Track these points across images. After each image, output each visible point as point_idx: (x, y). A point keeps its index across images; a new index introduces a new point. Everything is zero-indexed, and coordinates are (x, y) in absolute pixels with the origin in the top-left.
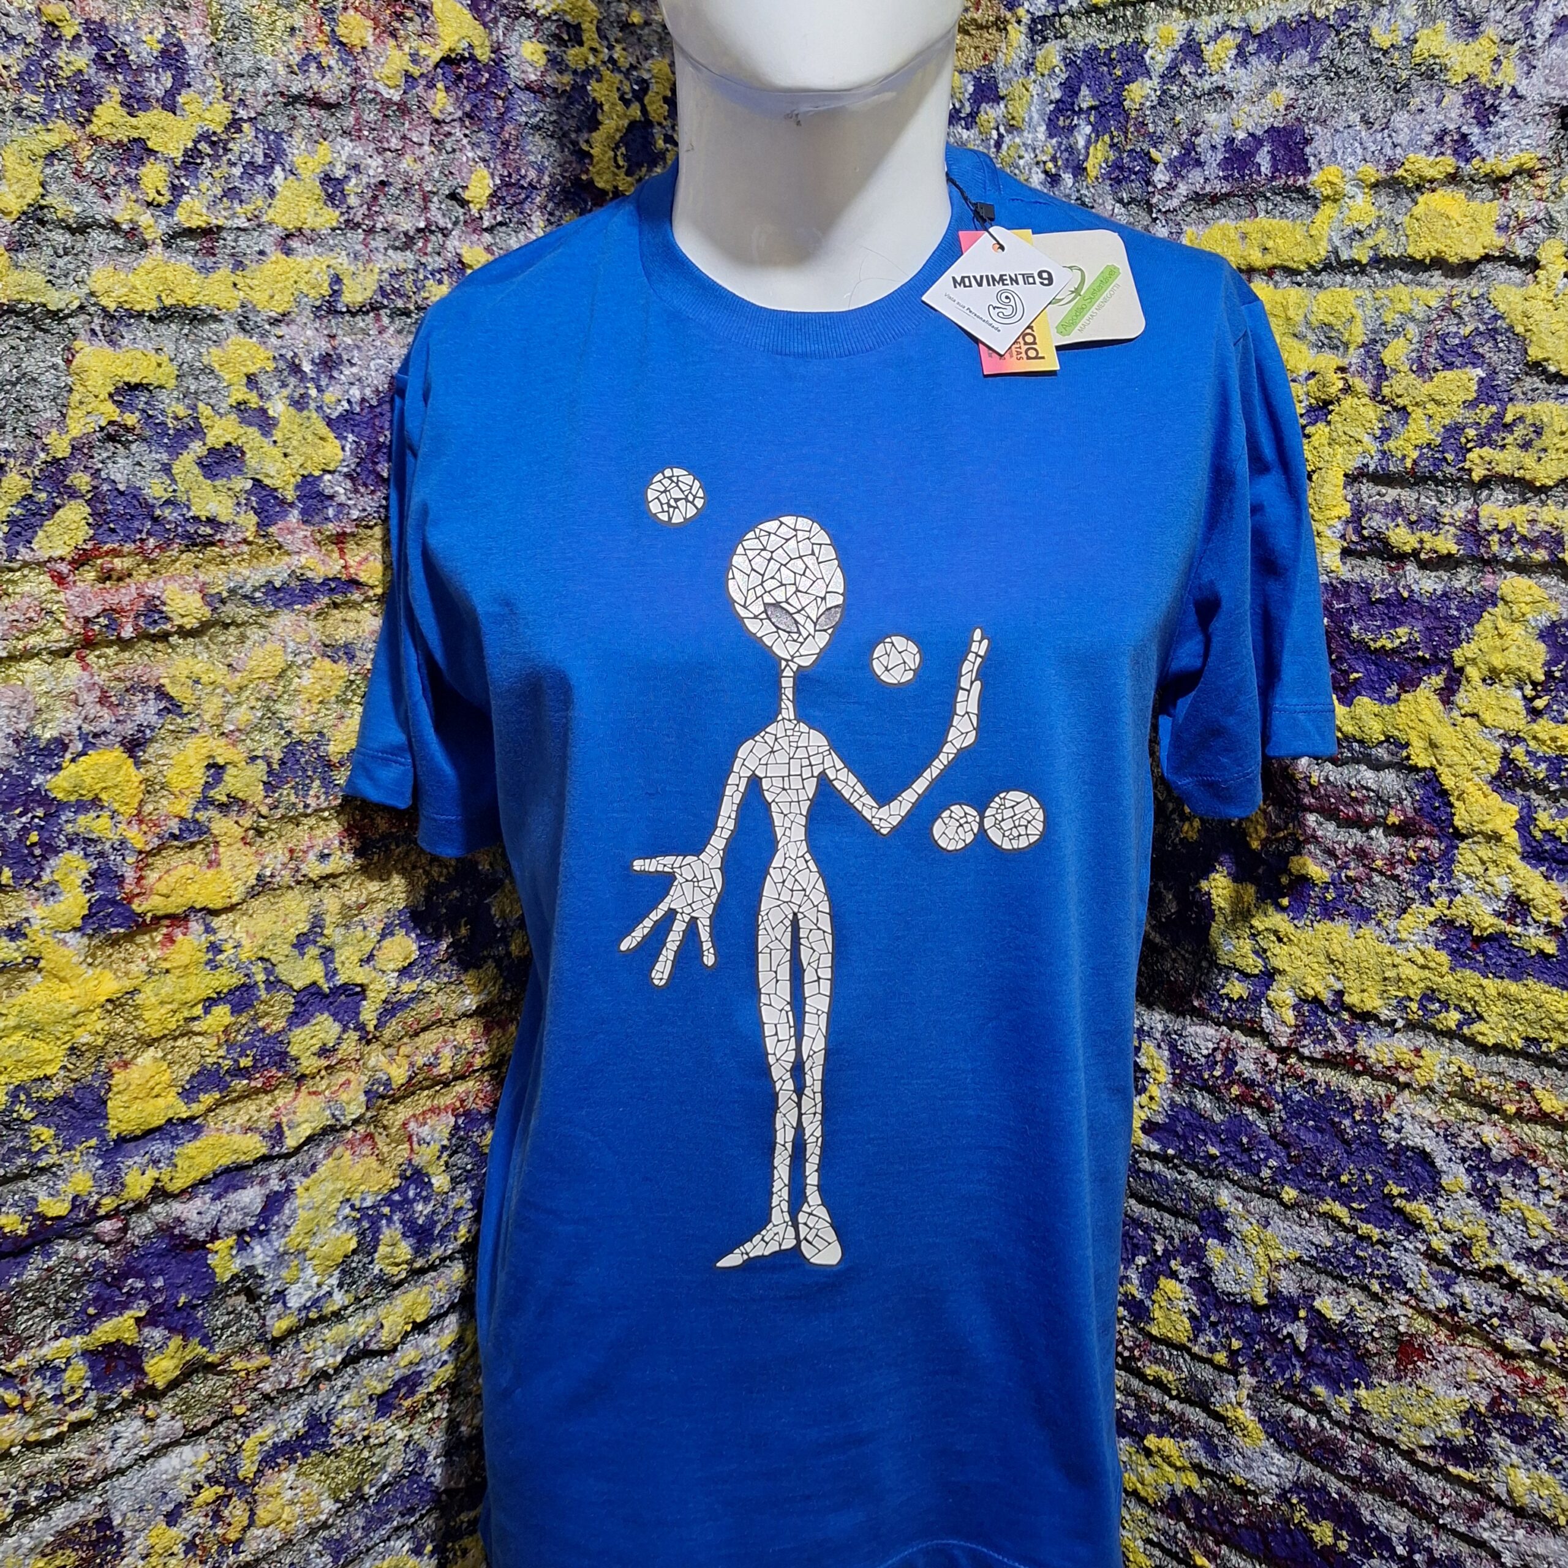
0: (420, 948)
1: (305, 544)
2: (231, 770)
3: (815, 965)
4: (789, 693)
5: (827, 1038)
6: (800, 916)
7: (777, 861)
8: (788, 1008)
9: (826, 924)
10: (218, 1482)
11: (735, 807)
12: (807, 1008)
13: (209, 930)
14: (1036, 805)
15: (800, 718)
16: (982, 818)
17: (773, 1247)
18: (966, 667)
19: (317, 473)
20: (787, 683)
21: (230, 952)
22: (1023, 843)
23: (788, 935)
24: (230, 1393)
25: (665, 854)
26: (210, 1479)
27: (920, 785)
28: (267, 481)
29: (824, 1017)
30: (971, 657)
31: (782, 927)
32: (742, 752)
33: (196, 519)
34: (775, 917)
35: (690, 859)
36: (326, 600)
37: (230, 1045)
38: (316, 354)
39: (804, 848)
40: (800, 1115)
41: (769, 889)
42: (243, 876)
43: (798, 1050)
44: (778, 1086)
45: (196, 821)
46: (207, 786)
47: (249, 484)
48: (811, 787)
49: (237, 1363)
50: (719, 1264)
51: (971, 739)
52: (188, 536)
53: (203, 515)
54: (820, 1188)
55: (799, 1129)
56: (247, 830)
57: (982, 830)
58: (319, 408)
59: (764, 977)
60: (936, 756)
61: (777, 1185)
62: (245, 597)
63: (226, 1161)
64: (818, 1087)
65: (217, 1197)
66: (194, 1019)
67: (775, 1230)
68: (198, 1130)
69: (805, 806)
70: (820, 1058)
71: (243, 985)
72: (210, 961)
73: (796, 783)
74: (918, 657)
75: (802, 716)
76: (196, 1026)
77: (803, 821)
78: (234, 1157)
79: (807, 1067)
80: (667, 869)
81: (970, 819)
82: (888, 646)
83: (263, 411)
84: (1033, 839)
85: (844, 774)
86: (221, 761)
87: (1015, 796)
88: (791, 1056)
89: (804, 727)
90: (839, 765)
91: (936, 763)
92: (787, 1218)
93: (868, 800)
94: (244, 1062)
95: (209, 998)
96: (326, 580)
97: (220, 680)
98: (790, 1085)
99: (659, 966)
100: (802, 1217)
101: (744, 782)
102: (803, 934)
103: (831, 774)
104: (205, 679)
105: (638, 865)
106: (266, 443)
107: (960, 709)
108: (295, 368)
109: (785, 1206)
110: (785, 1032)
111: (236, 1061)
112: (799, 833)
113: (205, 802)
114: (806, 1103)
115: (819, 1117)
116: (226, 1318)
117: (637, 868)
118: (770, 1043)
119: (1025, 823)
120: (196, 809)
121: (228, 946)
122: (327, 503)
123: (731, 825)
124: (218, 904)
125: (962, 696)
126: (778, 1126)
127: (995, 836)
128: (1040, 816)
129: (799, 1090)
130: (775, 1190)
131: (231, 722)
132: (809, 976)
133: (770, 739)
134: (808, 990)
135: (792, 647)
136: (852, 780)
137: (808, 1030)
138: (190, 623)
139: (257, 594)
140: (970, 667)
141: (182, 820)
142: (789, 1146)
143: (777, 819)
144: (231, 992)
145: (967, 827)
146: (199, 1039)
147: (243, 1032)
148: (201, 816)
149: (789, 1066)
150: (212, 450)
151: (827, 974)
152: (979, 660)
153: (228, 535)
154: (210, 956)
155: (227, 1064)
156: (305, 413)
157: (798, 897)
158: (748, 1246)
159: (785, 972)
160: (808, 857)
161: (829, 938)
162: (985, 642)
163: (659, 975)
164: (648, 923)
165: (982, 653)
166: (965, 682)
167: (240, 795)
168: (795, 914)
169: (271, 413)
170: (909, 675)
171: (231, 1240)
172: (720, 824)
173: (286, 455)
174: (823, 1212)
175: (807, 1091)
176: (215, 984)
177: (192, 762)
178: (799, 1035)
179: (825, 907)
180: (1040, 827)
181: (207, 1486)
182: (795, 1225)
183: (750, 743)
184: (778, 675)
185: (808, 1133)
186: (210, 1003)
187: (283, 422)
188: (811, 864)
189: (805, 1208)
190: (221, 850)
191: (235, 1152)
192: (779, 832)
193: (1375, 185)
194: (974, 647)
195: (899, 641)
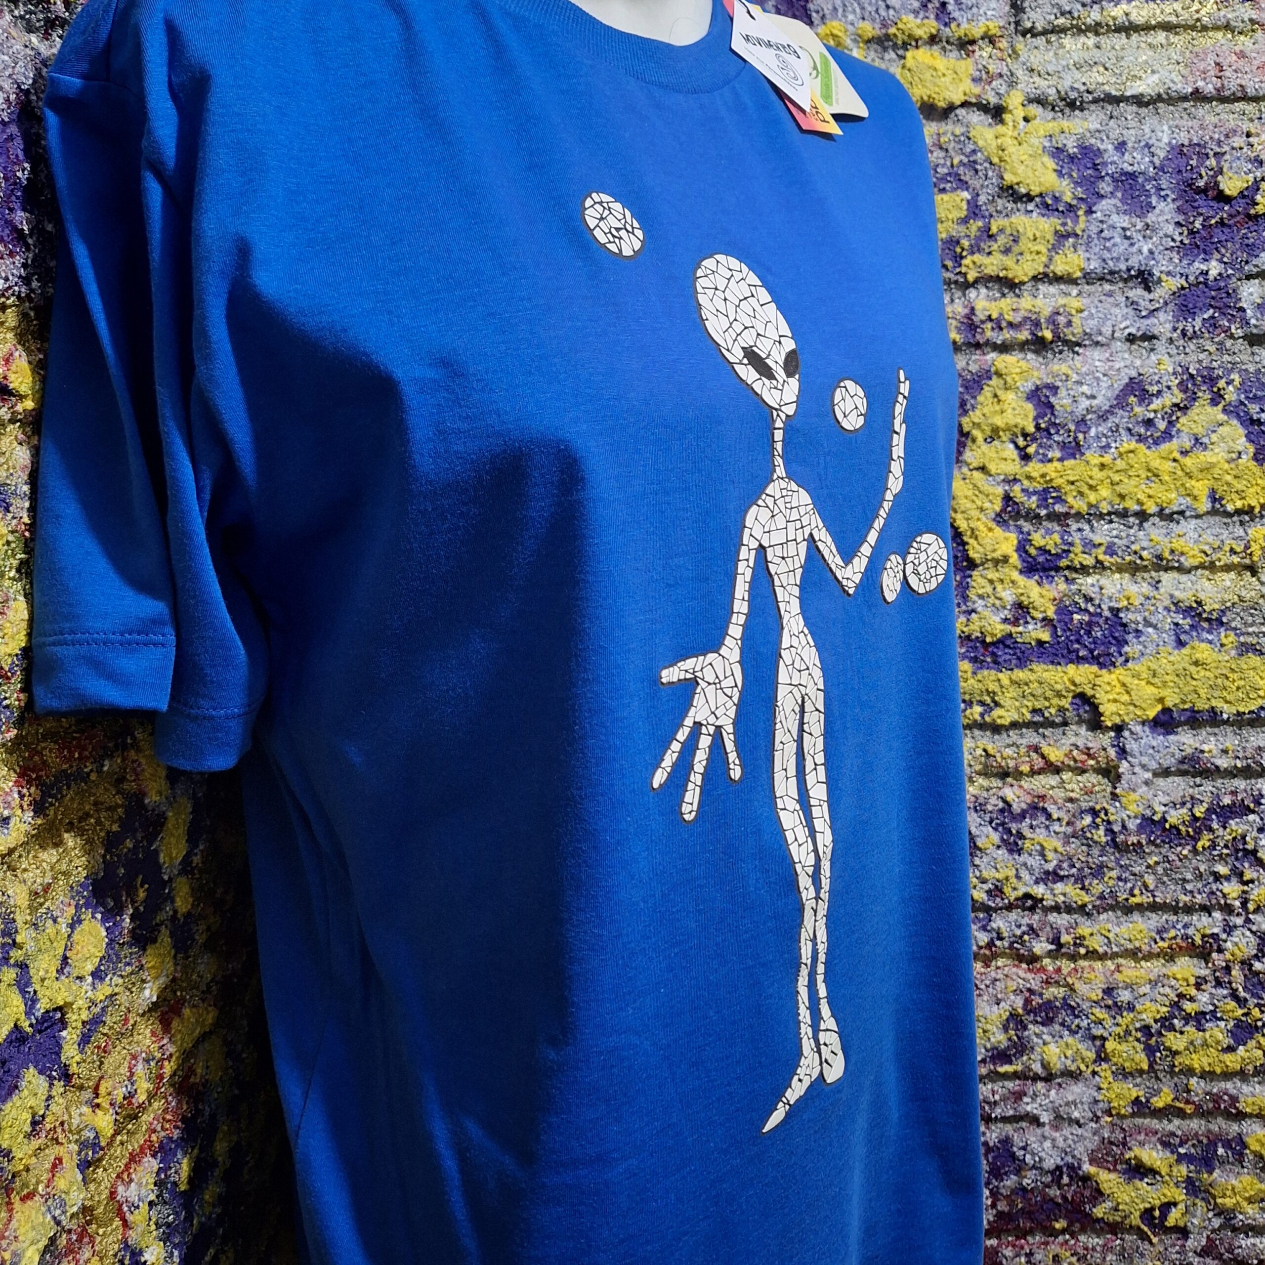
0: (107, 929)
35: (711, 657)
80: (689, 676)
140: (899, 409)
164: (676, 746)
178: (813, 833)
193: (869, 41)
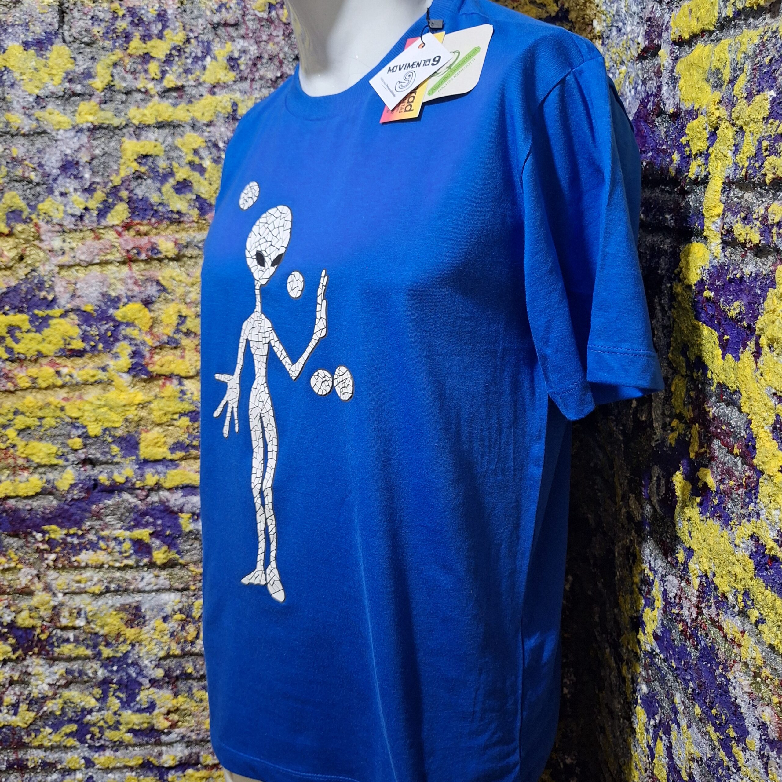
2: (189, 319)
7: (254, 386)
10: (183, 613)
13: (180, 384)
21: (189, 395)
24: (190, 579)
26: (181, 611)
28: (203, 196)
33: (172, 211)
37: (190, 435)
38: (226, 139)
42: (194, 364)
45: (174, 338)
46: (178, 324)
47: (194, 197)
49: (192, 567)
51: (324, 333)
52: (168, 218)
53: (175, 210)
54: (276, 558)
56: (197, 345)
57: (333, 387)
60: (310, 340)
62: (195, 246)
63: (187, 482)
65: (184, 496)
66: (175, 420)
68: (177, 466)
71: (194, 411)
72: (180, 398)
75: (263, 311)
76: (175, 423)
78: (190, 481)
81: (328, 379)
83: (201, 165)
86: (184, 314)
90: (276, 339)
91: (310, 344)
93: (287, 359)
94: (195, 443)
95: (180, 413)
97: (183, 280)
100: (268, 571)
102: (265, 425)
103: (273, 343)
104: (177, 279)
106: (201, 179)
108: (216, 146)
109: (262, 562)
110: (260, 474)
111: (192, 442)
113: (178, 331)
115: (274, 522)
116: (189, 547)
118: (253, 477)
120: (174, 333)
121: (188, 393)
123: (241, 363)
124: (183, 374)
129: (263, 504)
131: (189, 298)
138: (171, 255)
139: (200, 245)
141: (169, 337)
144: (189, 412)
146: (178, 428)
147: (196, 430)
148: (177, 336)
150: (178, 183)
153: (185, 219)
154: (181, 395)
155: (187, 442)
167: (193, 330)
169: (204, 166)
171: (189, 515)
173: (210, 184)
174: (276, 571)
175: (266, 506)
176: (182, 407)
177: (171, 313)
179: (271, 413)
181: (179, 612)
182: (265, 573)
186: (182, 415)
187: (209, 169)
190: (187, 352)
191: (190, 479)
192: (256, 369)
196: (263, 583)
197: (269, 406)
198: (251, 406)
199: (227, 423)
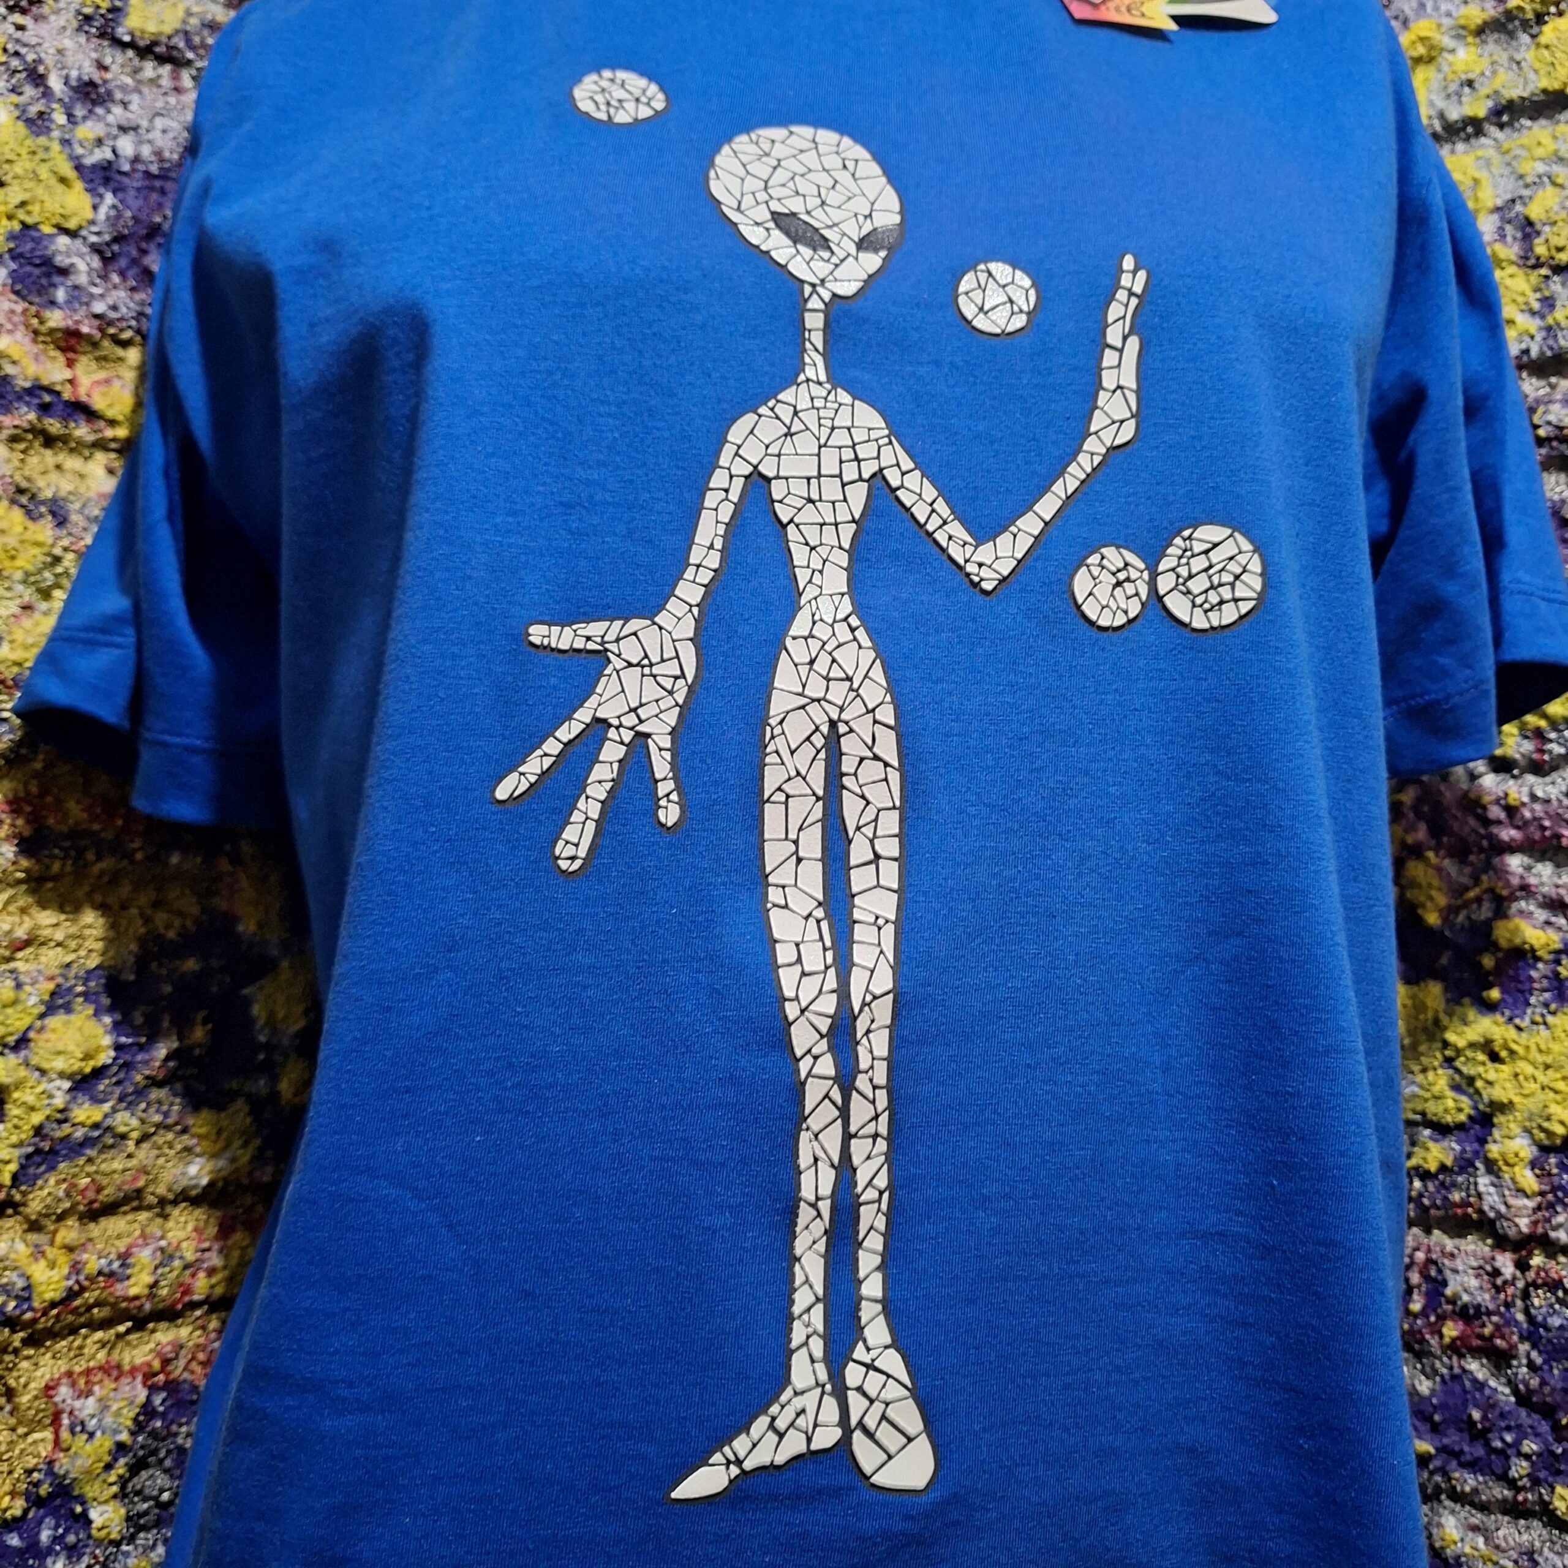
1: (10, 320)
3: (869, 831)
4: (817, 338)
5: (897, 968)
6: (842, 728)
7: (800, 625)
8: (820, 913)
9: (888, 746)
11: (721, 530)
12: (857, 915)
14: (1246, 546)
15: (836, 379)
16: (1154, 575)
17: (794, 1445)
18: (1115, 311)
19: (47, 229)
20: (814, 321)
22: (1229, 614)
23: (820, 766)
25: (589, 618)
27: (1048, 506)
29: (889, 931)
30: (1122, 295)
31: (808, 751)
32: (736, 433)
34: (797, 728)
36: (32, 416)
39: (846, 606)
40: (848, 1137)
41: (785, 677)
43: (843, 992)
44: (804, 1066)
48: (858, 496)
50: (678, 1494)
54: (889, 1306)
55: (845, 1168)
57: (1156, 598)
58: (66, 142)
59: (774, 853)
61: (802, 1299)
64: (881, 1075)
67: (798, 1403)
69: (847, 532)
70: (883, 1011)
73: (831, 490)
74: (1032, 293)
77: (843, 559)
79: (861, 1026)
82: (983, 277)
84: (1245, 607)
85: (914, 480)
87: (1209, 533)
88: (829, 1004)
89: (844, 397)
90: (907, 463)
91: (1073, 468)
92: (823, 1376)
93: (956, 529)
96: (37, 389)
98: (827, 1066)
99: (570, 833)
100: (853, 1374)
101: (738, 485)
102: (848, 765)
105: (537, 633)
107: (1109, 380)
108: (37, 78)
109: (817, 1346)
110: (814, 959)
112: (837, 580)
114: (860, 1111)
115: (882, 1145)
117: (536, 640)
118: (788, 979)
119: (1231, 579)
122: (57, 279)
123: (714, 560)
125: (1109, 358)
126: (805, 1160)
127: (1178, 606)
128: (1256, 566)
129: (845, 1079)
130: (797, 1310)
132: (859, 852)
133: (785, 413)
134: (859, 879)
135: (822, 269)
136: (930, 492)
137: (862, 955)
142: (825, 1206)
143: (800, 555)
145: (1130, 588)
149: (824, 1025)
151: (890, 848)
152: (1134, 301)
156: (42, 140)
157: (838, 693)
158: (741, 1444)
159: (812, 843)
160: (854, 621)
161: (894, 777)
162: (1142, 275)
163: (570, 851)
165: (1138, 289)
166: (1113, 336)
168: (833, 724)
170: (1020, 321)
172: (693, 560)
174: (893, 1362)
179: (887, 714)
180: (1257, 584)
182: (840, 1392)
183: (749, 419)
184: (800, 307)
185: (862, 1178)
188: (861, 634)
189: (859, 1353)
192: (802, 576)
194: (1126, 280)
195: (1001, 270)
196: (826, 1438)
197: (875, 692)
198: (778, 705)
199: (589, 806)
